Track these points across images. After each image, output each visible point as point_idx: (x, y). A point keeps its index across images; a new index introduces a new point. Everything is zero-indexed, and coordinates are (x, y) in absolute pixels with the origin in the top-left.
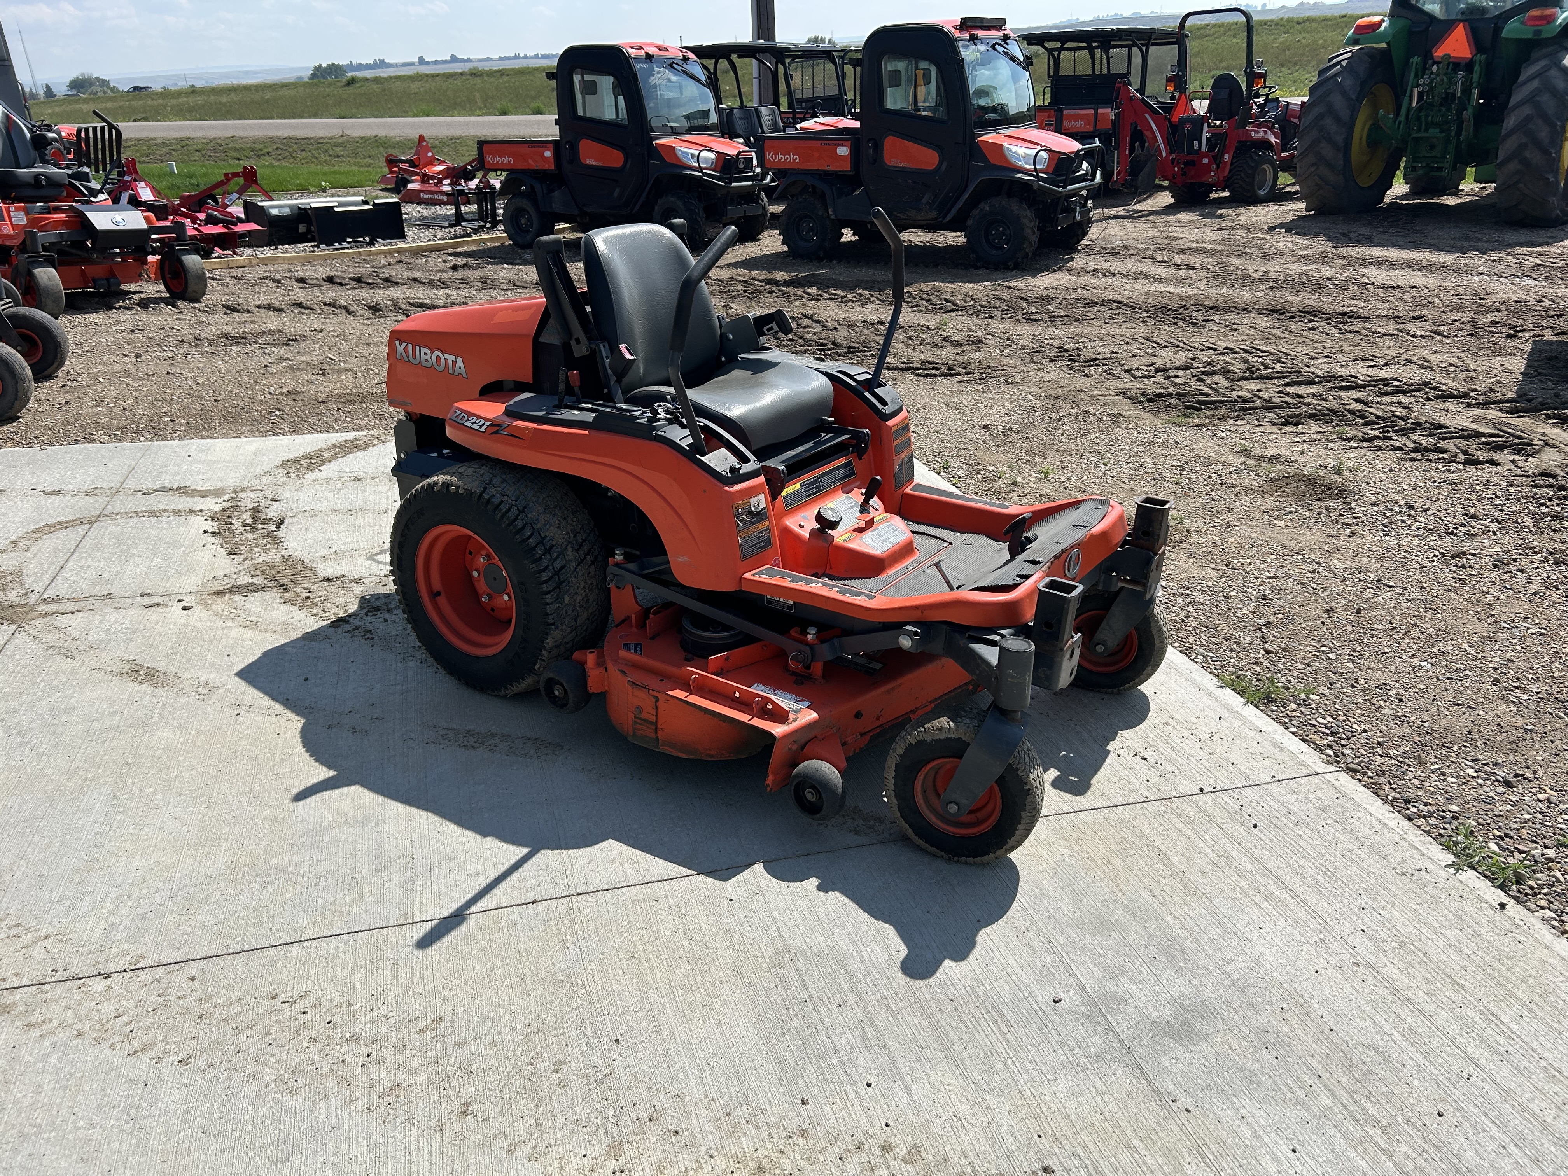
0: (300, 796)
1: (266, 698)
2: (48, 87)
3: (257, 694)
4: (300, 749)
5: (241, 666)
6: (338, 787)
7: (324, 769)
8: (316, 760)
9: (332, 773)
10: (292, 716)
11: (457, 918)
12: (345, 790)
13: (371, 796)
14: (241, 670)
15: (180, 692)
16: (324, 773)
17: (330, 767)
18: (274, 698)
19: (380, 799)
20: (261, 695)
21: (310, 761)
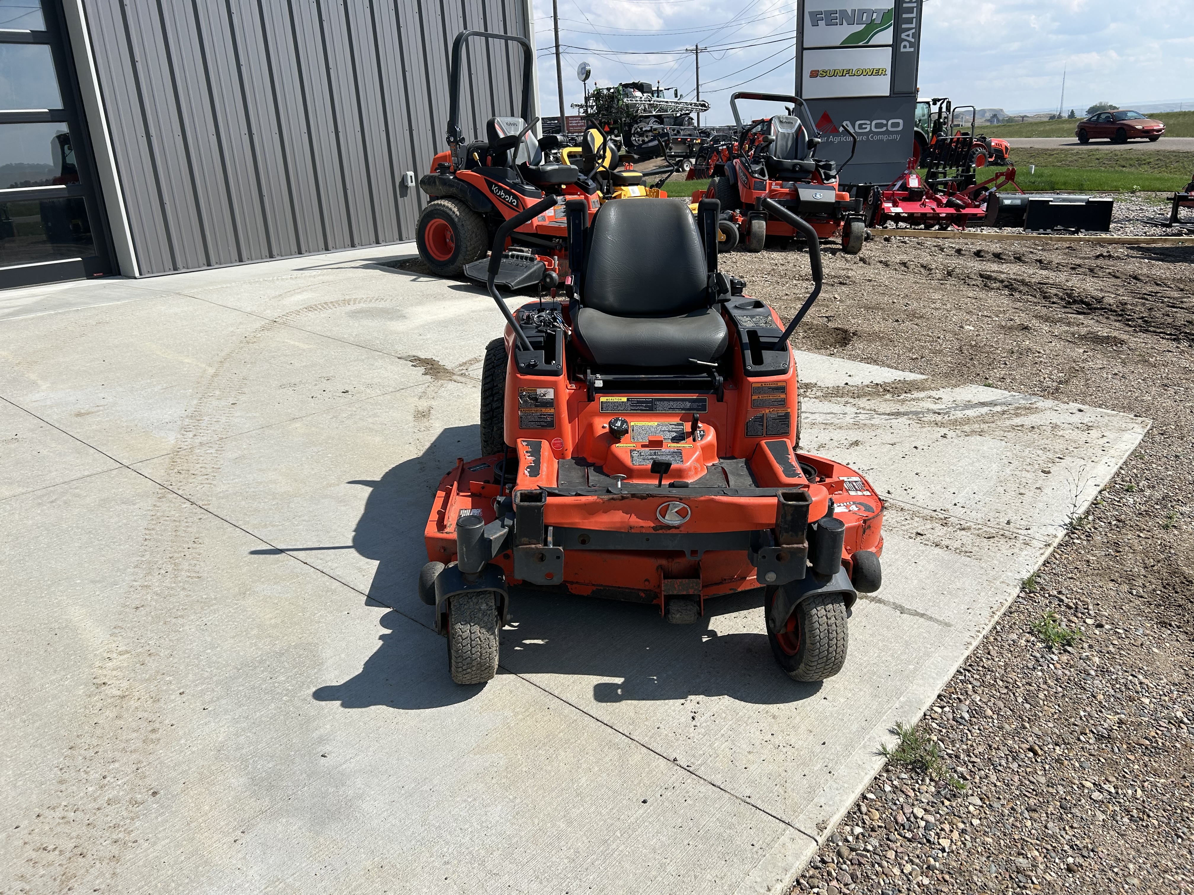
2: (1072, 112)
11: (281, 551)
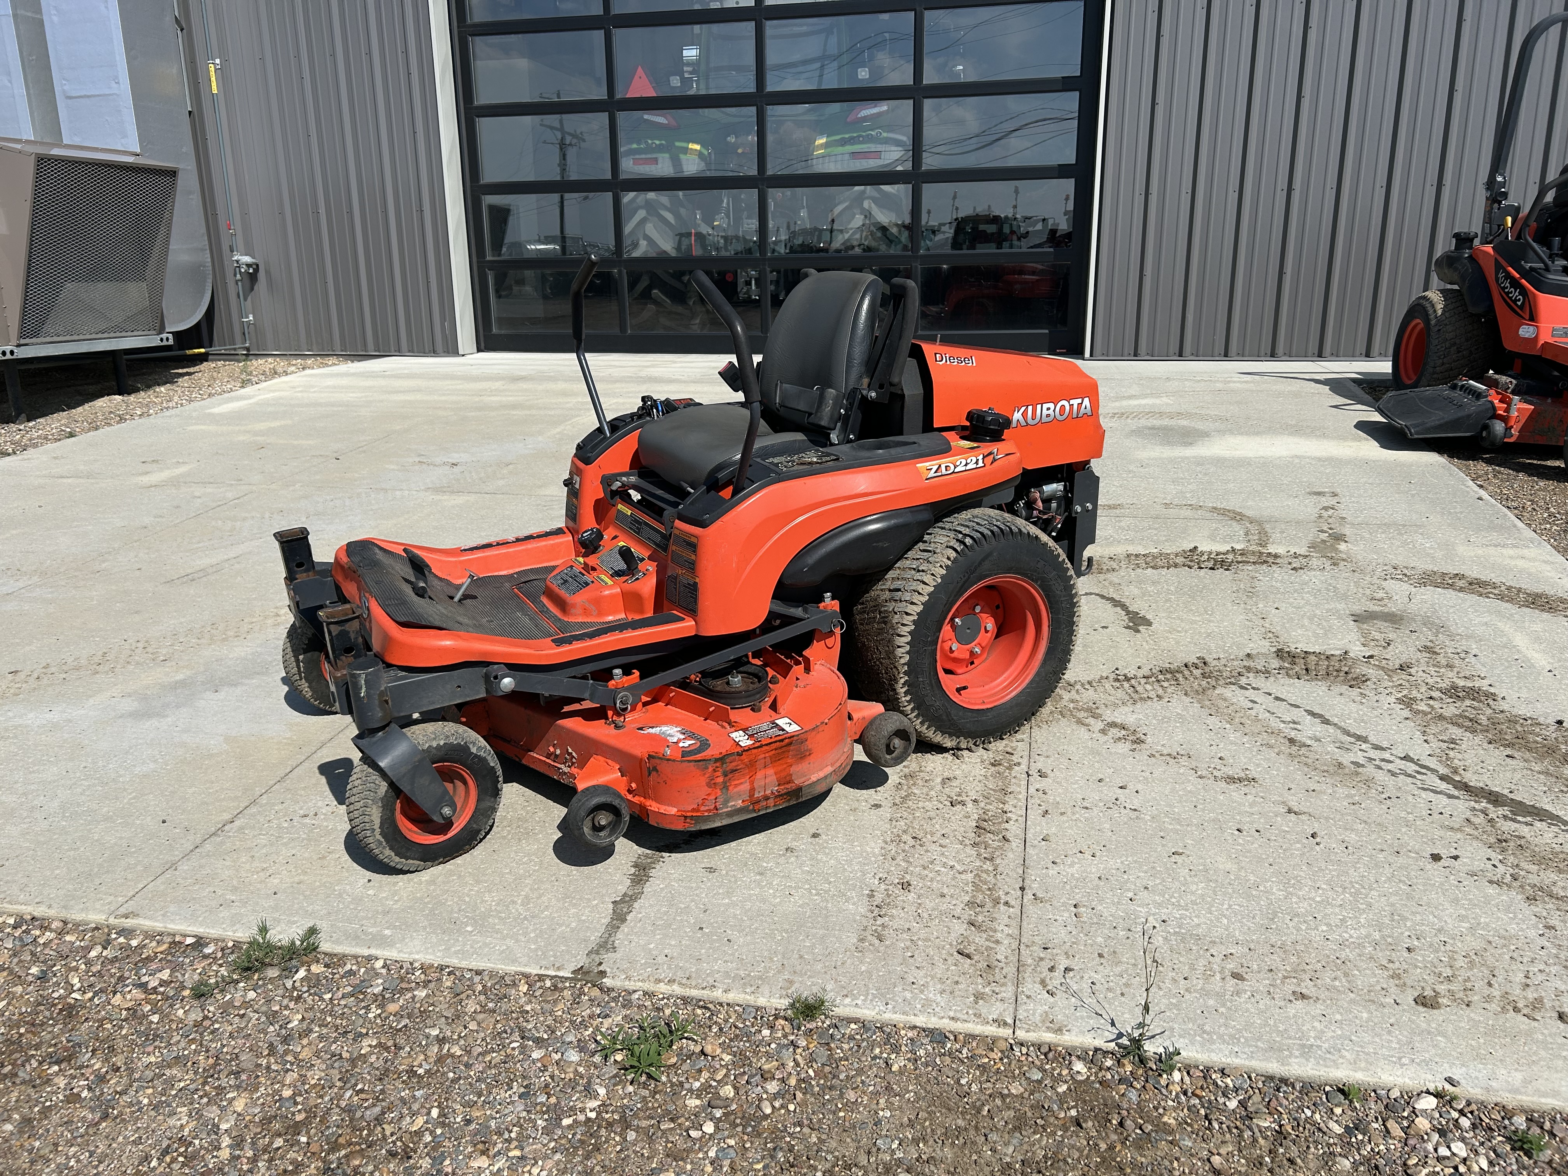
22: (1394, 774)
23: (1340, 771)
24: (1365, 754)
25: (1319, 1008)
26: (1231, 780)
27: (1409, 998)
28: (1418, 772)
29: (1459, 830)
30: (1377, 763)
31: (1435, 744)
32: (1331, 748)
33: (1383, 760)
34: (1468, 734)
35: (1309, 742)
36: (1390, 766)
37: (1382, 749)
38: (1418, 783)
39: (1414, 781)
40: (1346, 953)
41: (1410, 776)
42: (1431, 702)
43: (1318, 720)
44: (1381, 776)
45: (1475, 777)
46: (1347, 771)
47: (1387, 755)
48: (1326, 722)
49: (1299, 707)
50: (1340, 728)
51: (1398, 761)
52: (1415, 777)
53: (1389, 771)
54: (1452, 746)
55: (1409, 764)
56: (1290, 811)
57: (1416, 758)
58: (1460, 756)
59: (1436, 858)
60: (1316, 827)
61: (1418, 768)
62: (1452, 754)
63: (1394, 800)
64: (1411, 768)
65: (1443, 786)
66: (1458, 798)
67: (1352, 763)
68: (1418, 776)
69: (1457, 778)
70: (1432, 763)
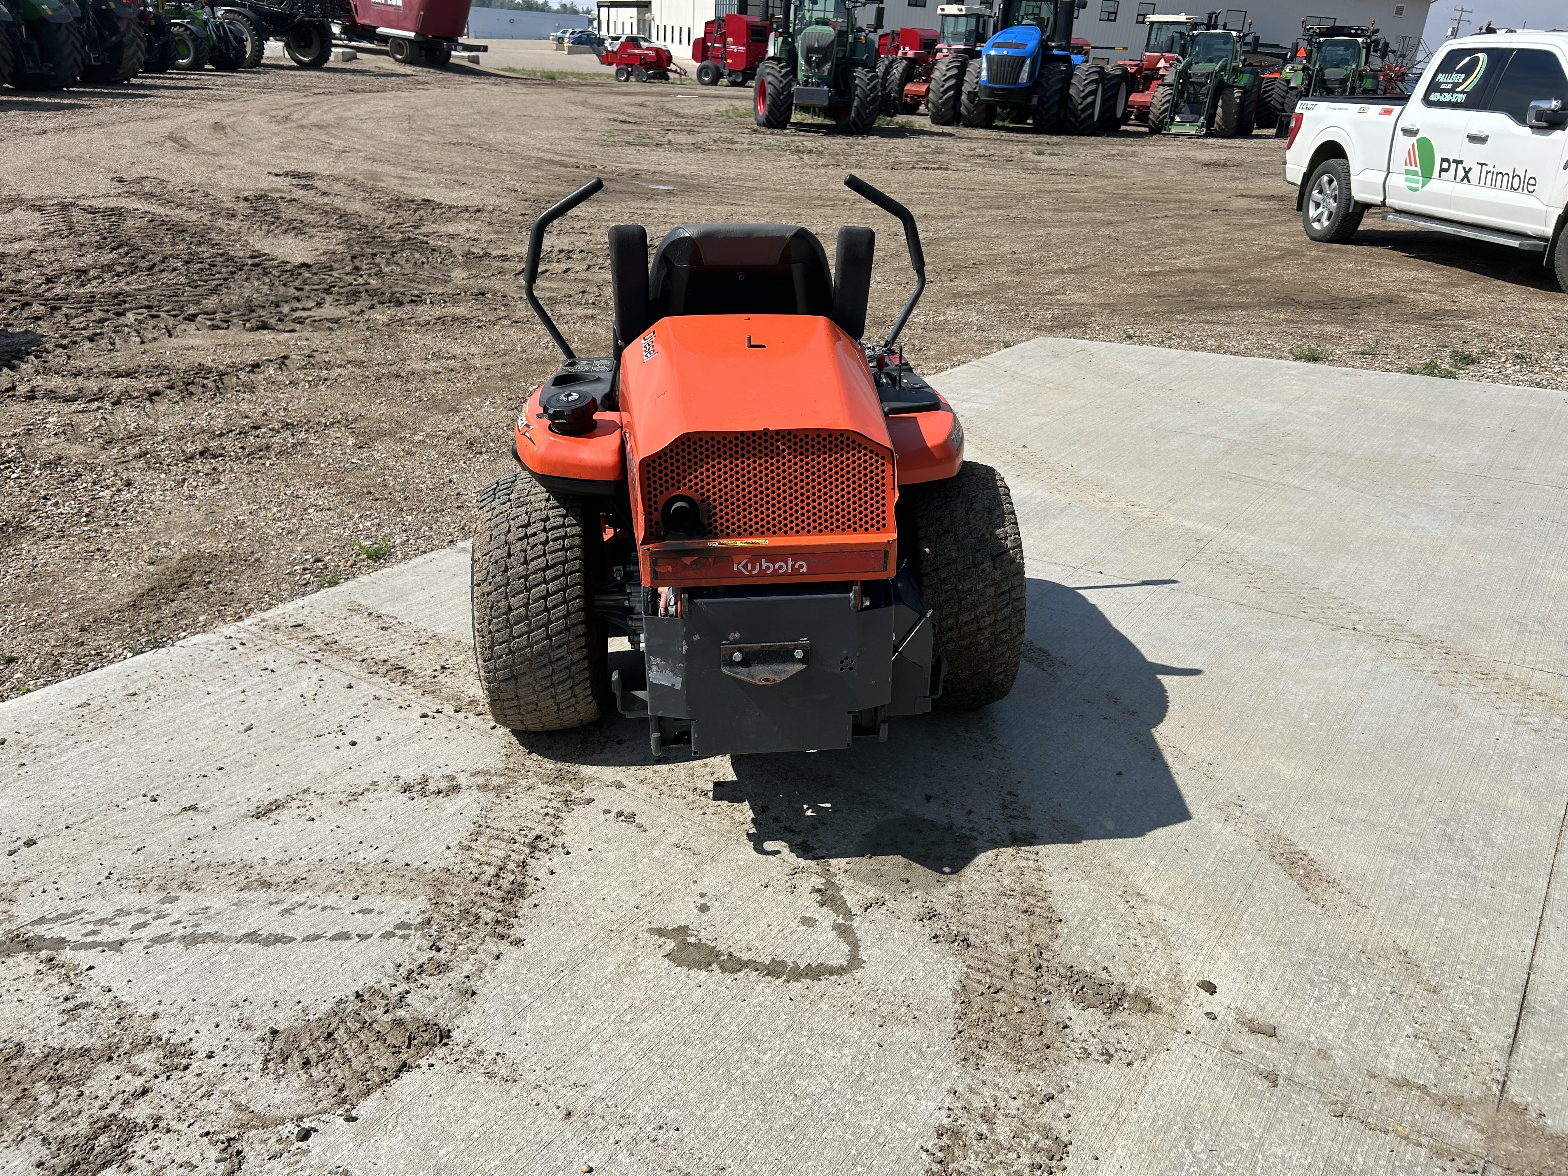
0: (1196, 672)
1: (1173, 770)
3: (1180, 781)
4: (1173, 706)
5: (1179, 827)
6: (1163, 666)
7: (1163, 682)
8: (1165, 691)
9: (1159, 677)
10: (1160, 741)
12: (1159, 662)
13: (1143, 651)
14: (1180, 821)
15: (1261, 818)
16: (1165, 679)
17: (1159, 681)
18: (1165, 767)
19: (1139, 646)
20: (1176, 777)
21: (1171, 695)
22: (121, 912)
23: (182, 879)
24: (170, 920)
25: (67, 705)
26: (277, 805)
27: (10, 740)
28: (94, 933)
29: (18, 885)
30: (149, 917)
31: (92, 993)
32: (216, 904)
33: (145, 925)
34: (55, 1043)
35: (246, 895)
36: (132, 921)
37: (156, 941)
38: (87, 917)
39: (92, 918)
40: (70, 741)
41: (102, 921)
42: (139, 1082)
43: (265, 933)
44: (130, 899)
45: (22, 970)
46: (175, 884)
47: (143, 933)
48: (252, 937)
49: (307, 939)
50: (229, 939)
51: (126, 935)
52: (96, 923)
53: (129, 914)
54: (70, 1005)
55: (113, 938)
56: (194, 808)
57: (108, 953)
58: (55, 992)
59: (30, 843)
60: (159, 808)
61: (99, 938)
62: (66, 990)
63: (102, 878)
64: (107, 934)
65: (57, 931)
66: (33, 923)
67: (177, 898)
68: (91, 927)
69: (44, 954)
70: (84, 958)
